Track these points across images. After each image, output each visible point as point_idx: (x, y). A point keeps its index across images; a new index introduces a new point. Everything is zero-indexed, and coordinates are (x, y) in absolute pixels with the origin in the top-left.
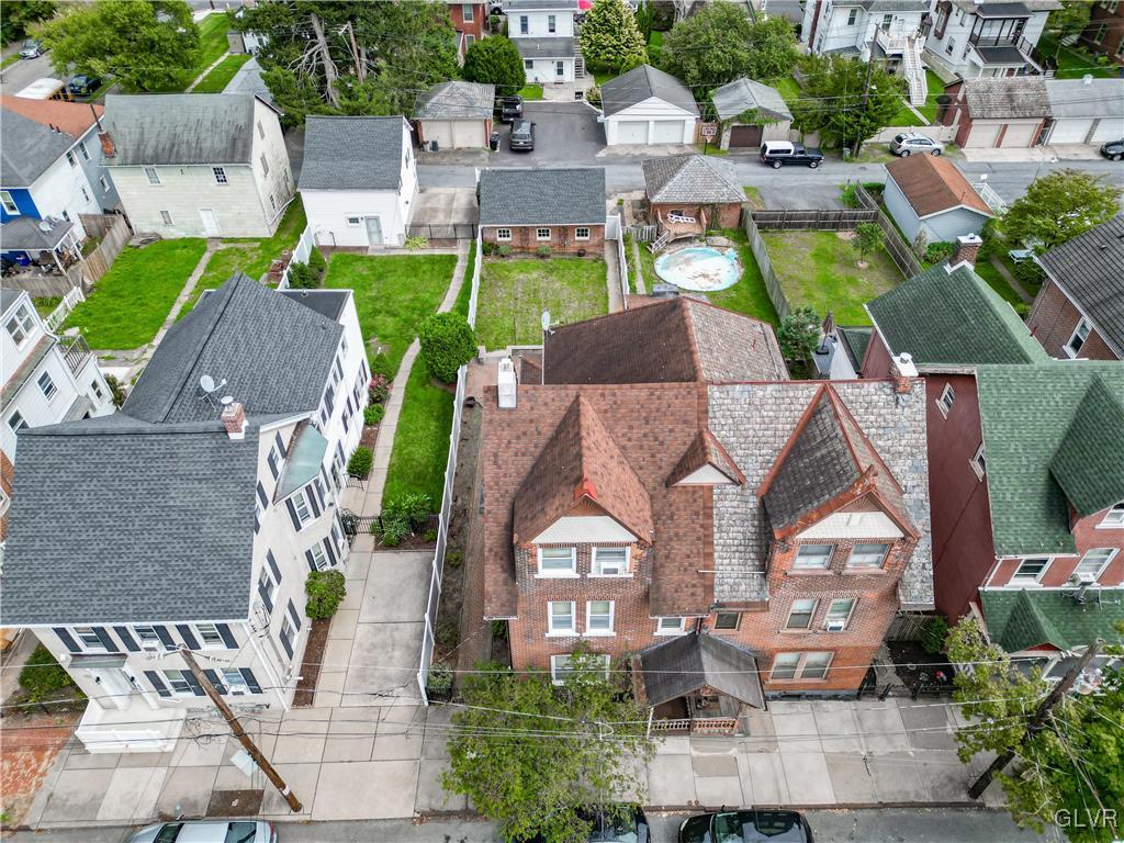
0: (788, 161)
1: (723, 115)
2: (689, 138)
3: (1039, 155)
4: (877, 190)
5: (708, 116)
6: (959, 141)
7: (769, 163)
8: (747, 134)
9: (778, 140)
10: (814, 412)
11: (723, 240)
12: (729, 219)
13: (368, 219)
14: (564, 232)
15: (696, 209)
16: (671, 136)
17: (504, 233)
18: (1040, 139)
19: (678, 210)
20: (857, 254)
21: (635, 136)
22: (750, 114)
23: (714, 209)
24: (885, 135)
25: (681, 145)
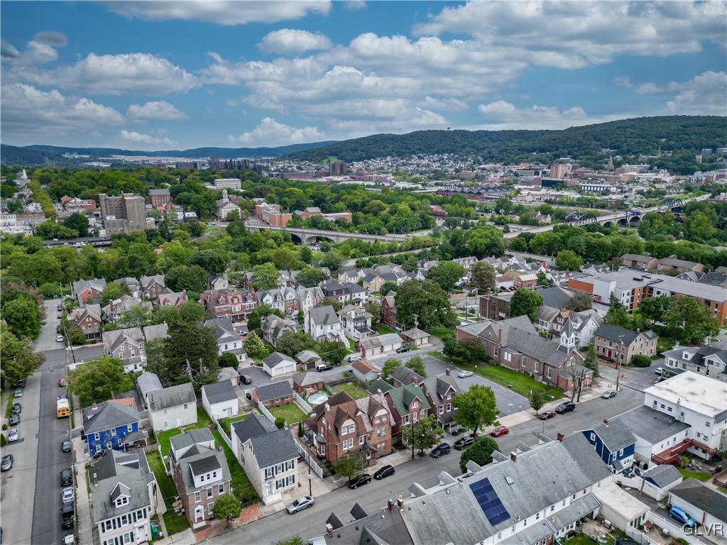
0: (325, 370)
1: (303, 361)
2: (295, 369)
3: (384, 355)
4: (351, 371)
5: (299, 362)
6: (364, 356)
7: (321, 371)
8: (311, 365)
9: (321, 365)
10: (370, 400)
11: (321, 392)
12: (321, 386)
13: (228, 409)
14: (283, 399)
15: (313, 386)
16: (290, 370)
17: (267, 403)
18: (382, 351)
19: (308, 386)
20: (354, 387)
21: (280, 372)
22: (311, 360)
23: (317, 384)
24: (346, 358)
25: (293, 372)
